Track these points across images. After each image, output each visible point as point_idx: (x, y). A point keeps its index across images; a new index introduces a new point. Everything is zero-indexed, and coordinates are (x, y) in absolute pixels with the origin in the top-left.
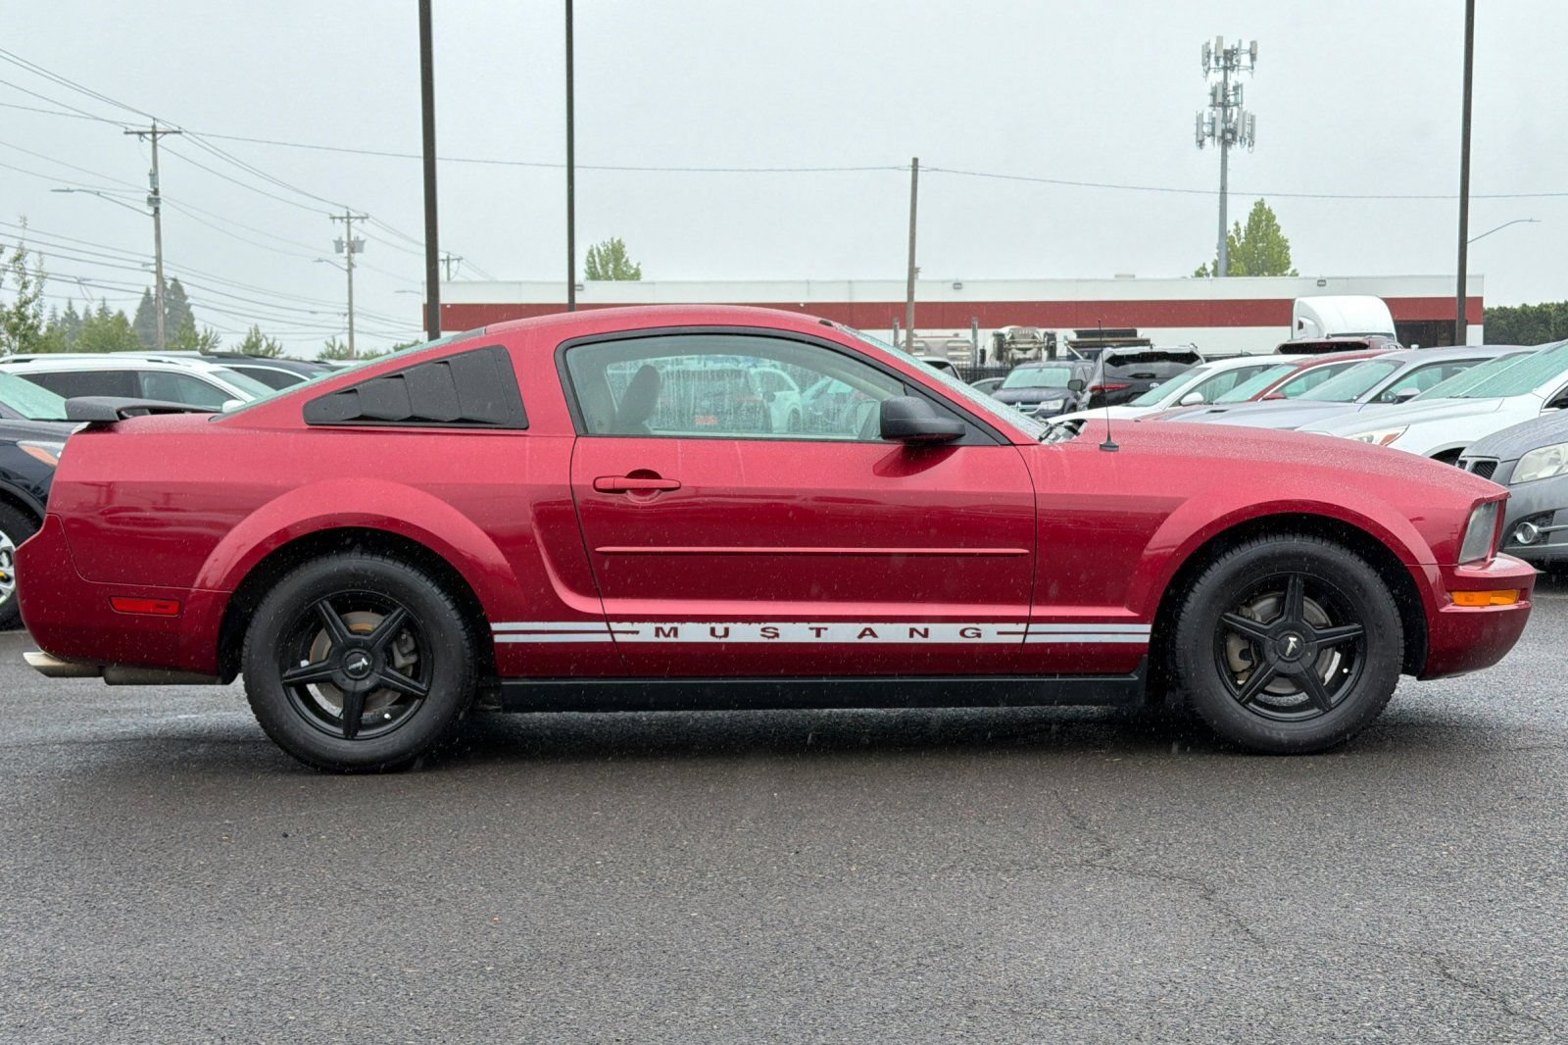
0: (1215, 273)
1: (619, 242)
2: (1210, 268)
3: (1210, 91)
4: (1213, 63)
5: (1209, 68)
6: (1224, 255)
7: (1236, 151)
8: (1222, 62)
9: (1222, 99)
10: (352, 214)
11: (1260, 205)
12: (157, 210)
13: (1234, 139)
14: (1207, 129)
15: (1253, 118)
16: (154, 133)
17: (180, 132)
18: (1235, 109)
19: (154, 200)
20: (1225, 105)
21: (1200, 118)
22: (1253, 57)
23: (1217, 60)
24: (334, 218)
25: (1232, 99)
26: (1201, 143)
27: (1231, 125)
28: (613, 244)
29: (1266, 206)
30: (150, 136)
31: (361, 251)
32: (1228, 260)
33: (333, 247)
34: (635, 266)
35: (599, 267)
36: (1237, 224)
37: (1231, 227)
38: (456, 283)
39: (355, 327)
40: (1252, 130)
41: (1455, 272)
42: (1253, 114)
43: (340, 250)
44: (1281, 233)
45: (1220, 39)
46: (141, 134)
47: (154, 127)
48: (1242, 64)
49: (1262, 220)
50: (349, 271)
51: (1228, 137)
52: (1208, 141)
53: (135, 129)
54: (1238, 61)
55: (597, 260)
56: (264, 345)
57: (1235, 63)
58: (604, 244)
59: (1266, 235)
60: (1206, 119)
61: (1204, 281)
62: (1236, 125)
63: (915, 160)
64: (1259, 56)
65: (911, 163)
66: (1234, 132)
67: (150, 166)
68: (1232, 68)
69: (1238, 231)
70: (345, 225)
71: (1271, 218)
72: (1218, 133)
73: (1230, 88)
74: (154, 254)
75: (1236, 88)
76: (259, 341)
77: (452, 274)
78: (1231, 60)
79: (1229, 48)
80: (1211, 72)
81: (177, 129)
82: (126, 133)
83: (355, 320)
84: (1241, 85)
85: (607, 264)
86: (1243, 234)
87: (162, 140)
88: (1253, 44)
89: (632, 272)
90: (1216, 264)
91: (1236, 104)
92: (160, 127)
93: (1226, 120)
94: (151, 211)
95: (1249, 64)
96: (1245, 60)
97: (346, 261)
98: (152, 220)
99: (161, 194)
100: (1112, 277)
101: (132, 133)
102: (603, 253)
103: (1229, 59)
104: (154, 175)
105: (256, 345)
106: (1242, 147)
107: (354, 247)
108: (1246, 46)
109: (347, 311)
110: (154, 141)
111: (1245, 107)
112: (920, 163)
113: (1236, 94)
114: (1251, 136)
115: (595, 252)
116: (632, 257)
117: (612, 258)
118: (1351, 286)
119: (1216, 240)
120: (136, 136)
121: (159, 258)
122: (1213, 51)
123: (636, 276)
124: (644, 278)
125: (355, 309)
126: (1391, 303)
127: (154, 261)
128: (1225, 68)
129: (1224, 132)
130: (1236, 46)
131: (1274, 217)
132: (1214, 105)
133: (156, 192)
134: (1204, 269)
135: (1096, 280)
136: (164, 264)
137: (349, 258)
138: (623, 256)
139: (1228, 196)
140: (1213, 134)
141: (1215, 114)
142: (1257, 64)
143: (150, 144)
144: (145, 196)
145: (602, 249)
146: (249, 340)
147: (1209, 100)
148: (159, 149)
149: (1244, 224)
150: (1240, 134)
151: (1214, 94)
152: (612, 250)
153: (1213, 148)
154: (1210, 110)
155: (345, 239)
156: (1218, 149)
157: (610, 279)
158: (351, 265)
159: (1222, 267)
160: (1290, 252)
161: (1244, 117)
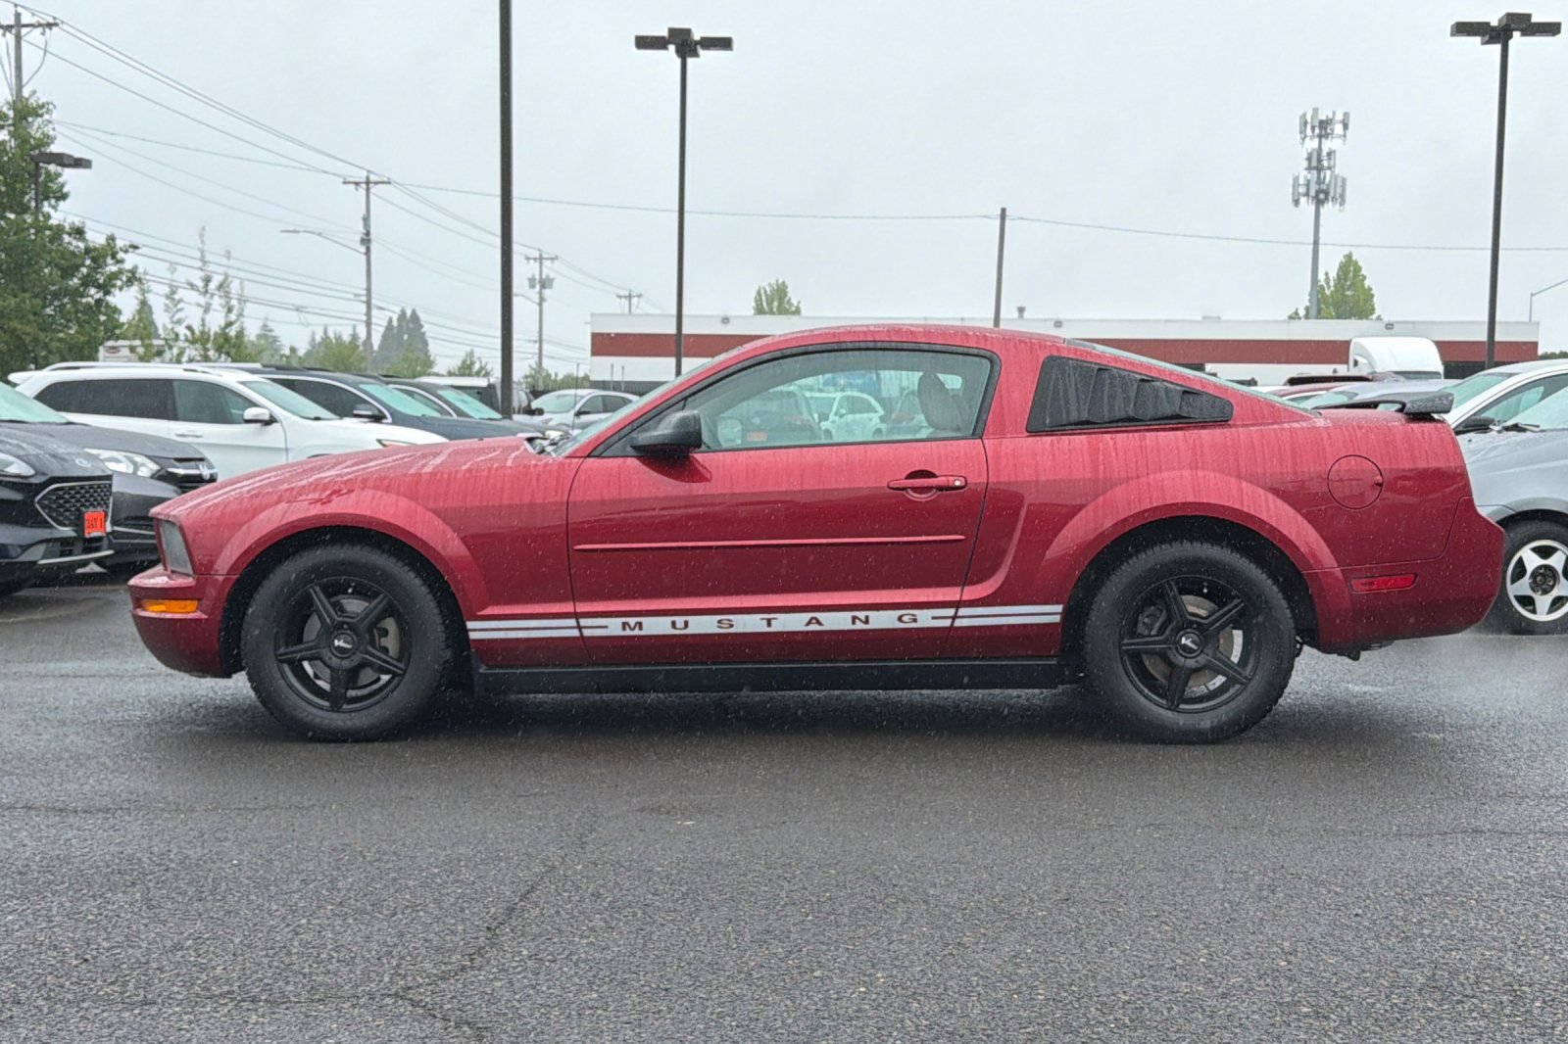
0: (1307, 317)
1: (783, 283)
2: (1302, 313)
3: (1305, 156)
4: (1309, 132)
5: (1305, 137)
6: (1315, 301)
7: (1328, 209)
8: (1317, 131)
9: (1317, 163)
10: (545, 256)
11: (1349, 257)
12: (368, 250)
13: (1326, 199)
14: (1302, 190)
15: (1344, 181)
16: (368, 183)
17: (389, 183)
18: (1328, 173)
19: (366, 240)
20: (1319, 169)
21: (1296, 179)
22: (1346, 127)
23: (1313, 128)
24: (528, 259)
25: (1325, 163)
26: (1296, 202)
27: (1324, 187)
28: (777, 285)
29: (1354, 258)
30: (364, 186)
31: (550, 287)
32: (1318, 305)
33: (527, 283)
34: (796, 304)
35: (765, 304)
36: (1327, 274)
37: (1321, 277)
38: (636, 315)
39: (544, 353)
40: (1344, 190)
41: (1485, 318)
42: (1345, 176)
43: (532, 286)
44: (1367, 283)
45: (1316, 110)
46: (357, 184)
47: (368, 178)
48: (1336, 132)
49: (1349, 270)
50: (540, 305)
51: (1321, 197)
52: (1303, 200)
53: (351, 180)
54: (1332, 130)
55: (764, 298)
56: (477, 367)
57: (1329, 131)
58: (770, 285)
59: (1353, 284)
60: (1302, 181)
61: (1295, 324)
62: (1328, 186)
63: (1004, 210)
64: (1351, 126)
65: (999, 212)
66: (1327, 193)
67: (364, 211)
68: (1326, 136)
69: (1327, 280)
70: (537, 265)
71: (1358, 269)
72: (1313, 193)
73: (1324, 153)
74: (365, 286)
75: (1329, 154)
76: (473, 363)
77: (633, 308)
78: (1326, 129)
79: (1324, 118)
80: (1308, 139)
81: (386, 180)
82: (345, 183)
83: (545, 347)
84: (1334, 152)
85: (772, 301)
86: (1332, 283)
87: (374, 189)
88: (1346, 115)
89: (793, 309)
90: (1307, 309)
91: (1329, 168)
92: (373, 178)
93: (1320, 182)
94: (363, 249)
95: (1342, 133)
96: (1338, 129)
97: (537, 296)
98: (364, 258)
99: (373, 236)
100: (1199, 318)
101: (349, 183)
102: (769, 292)
103: (1324, 128)
104: (366, 220)
105: (470, 367)
106: (1333, 205)
107: (545, 283)
108: (1339, 117)
109: (537, 338)
110: (368, 190)
111: (1337, 171)
112: (1007, 213)
113: (1329, 159)
114: (1342, 196)
115: (762, 292)
116: (794, 297)
117: (776, 297)
118: (1413, 329)
119: (1308, 288)
120: (353, 186)
121: (369, 290)
122: (1309, 120)
123: (797, 312)
124: (804, 312)
125: (544, 337)
126: (1441, 345)
127: (364, 292)
128: (1320, 136)
129: (1318, 192)
130: (1330, 116)
131: (1360, 269)
132: (1309, 168)
133: (368, 233)
134: (1296, 313)
135: (1183, 321)
136: (373, 295)
137: (540, 293)
138: (786, 295)
139: (1321, 247)
140: (1307, 194)
141: (1309, 176)
142: (1349, 133)
143: (364, 192)
144: (358, 237)
145: (768, 289)
146: (464, 362)
147: (1305, 164)
148: (372, 197)
149: (1333, 275)
150: (1332, 194)
151: (1309, 159)
152: (778, 290)
153: (1307, 207)
154: (1305, 173)
155: (537, 277)
156: (1313, 208)
157: (772, 313)
158: (542, 300)
159: (1313, 312)
160: (1375, 300)
161: (1336, 179)
